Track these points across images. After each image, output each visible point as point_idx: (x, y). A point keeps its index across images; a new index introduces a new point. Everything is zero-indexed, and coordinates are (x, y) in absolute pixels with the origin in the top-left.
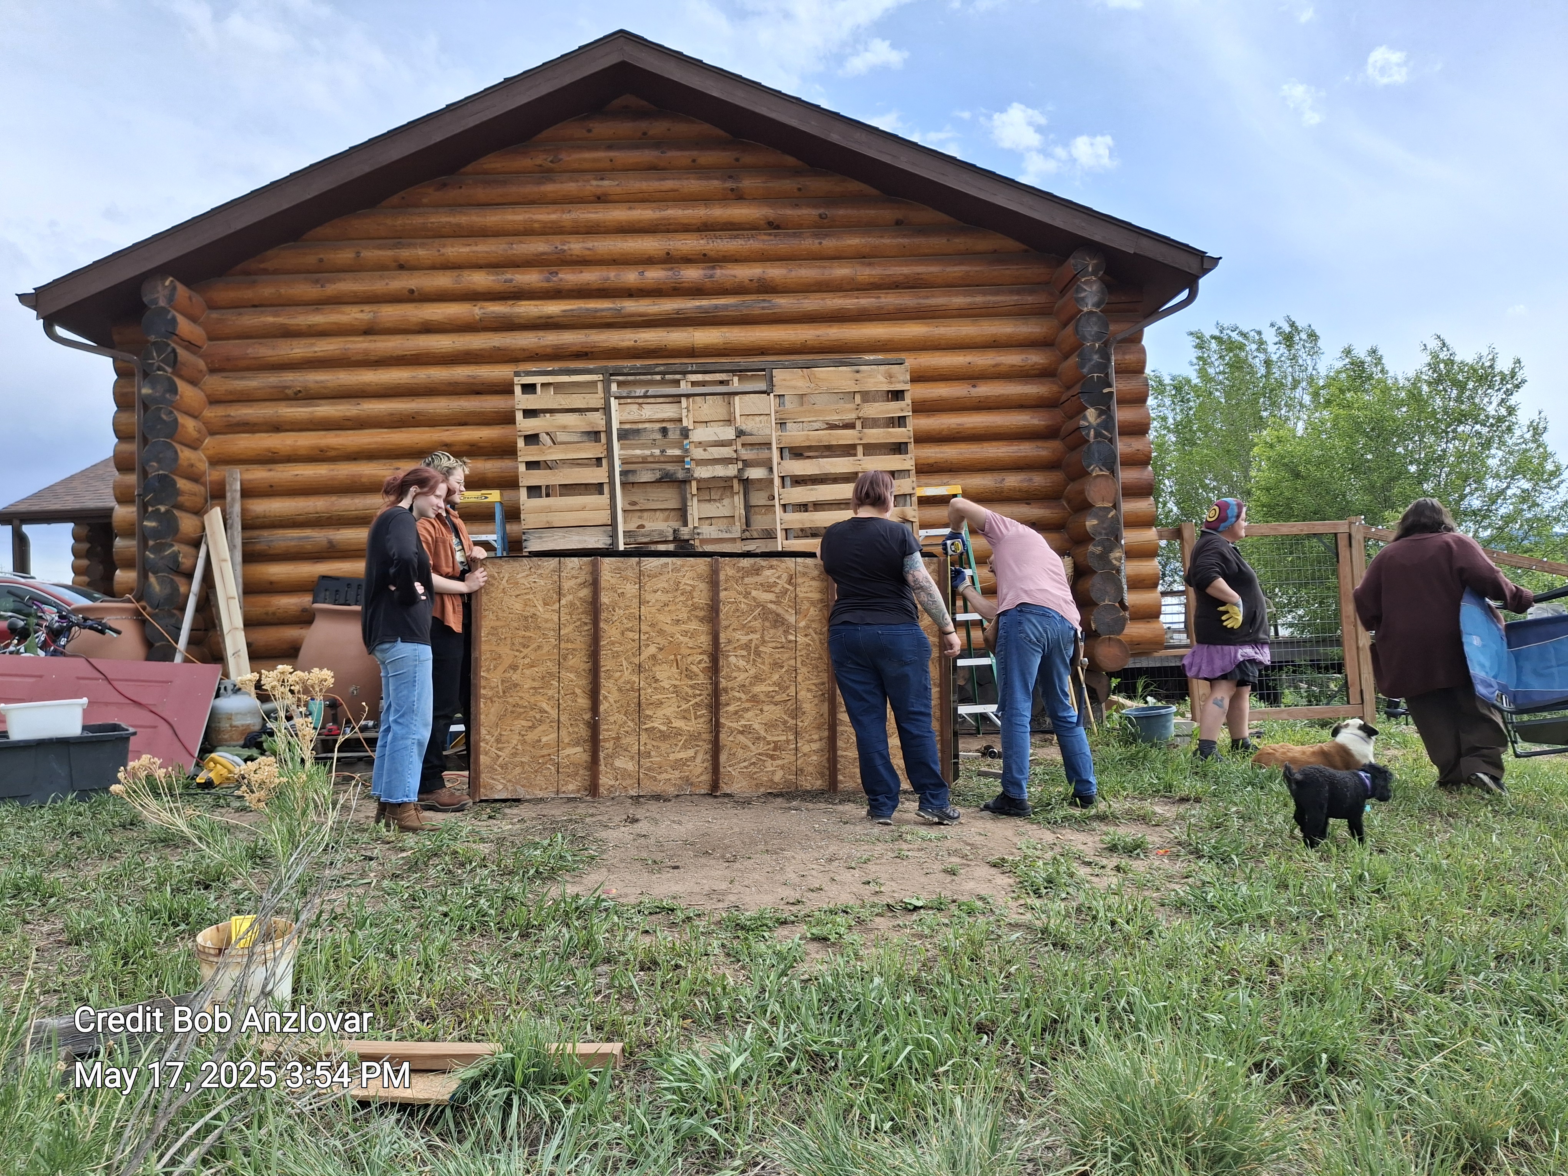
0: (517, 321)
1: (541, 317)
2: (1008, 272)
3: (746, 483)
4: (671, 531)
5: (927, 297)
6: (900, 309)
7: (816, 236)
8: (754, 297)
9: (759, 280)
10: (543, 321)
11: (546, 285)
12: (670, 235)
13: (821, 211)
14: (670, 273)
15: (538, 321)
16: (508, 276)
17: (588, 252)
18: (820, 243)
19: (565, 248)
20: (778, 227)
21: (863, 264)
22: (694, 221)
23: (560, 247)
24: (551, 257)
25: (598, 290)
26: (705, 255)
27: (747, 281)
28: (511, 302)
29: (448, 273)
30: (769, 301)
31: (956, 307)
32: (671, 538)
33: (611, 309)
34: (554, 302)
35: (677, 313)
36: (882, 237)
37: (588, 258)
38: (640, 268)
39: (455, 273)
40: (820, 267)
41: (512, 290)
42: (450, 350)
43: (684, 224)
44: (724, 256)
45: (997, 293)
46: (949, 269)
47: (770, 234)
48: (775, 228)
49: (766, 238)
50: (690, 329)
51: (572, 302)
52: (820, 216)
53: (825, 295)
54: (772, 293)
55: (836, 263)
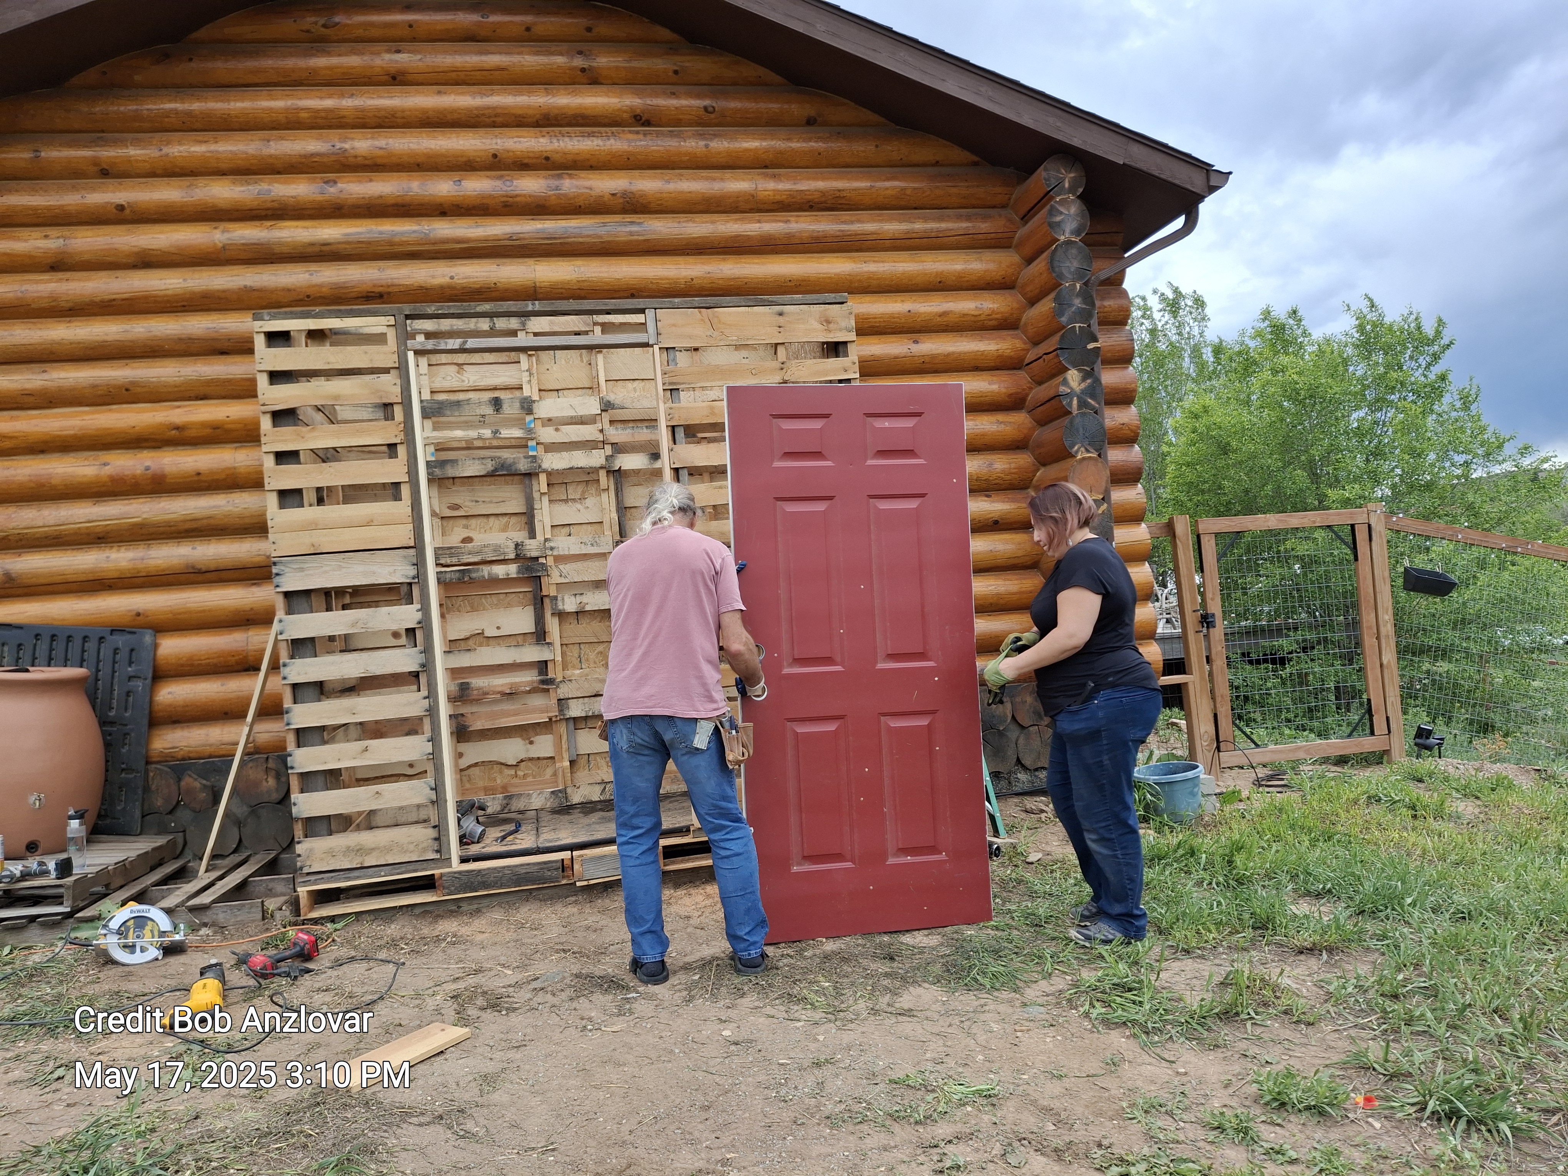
0: (277, 250)
1: (312, 244)
2: (954, 190)
3: (618, 475)
4: (512, 546)
5: (852, 222)
6: (817, 238)
7: (702, 136)
8: (618, 218)
9: (625, 194)
10: (317, 249)
11: (320, 198)
12: (497, 131)
13: (707, 102)
14: (498, 183)
15: (310, 250)
16: (264, 186)
17: (381, 153)
18: (707, 146)
19: (347, 146)
20: (647, 123)
21: (766, 176)
22: (531, 112)
23: (339, 145)
24: (325, 160)
25: (395, 205)
26: (547, 158)
27: (607, 197)
28: (269, 223)
29: (175, 181)
30: (639, 223)
31: (890, 236)
32: (512, 556)
33: (414, 232)
34: (331, 222)
35: (510, 239)
36: (789, 139)
37: (379, 161)
38: (457, 176)
39: (186, 181)
40: (707, 178)
41: (269, 205)
42: (180, 291)
43: (516, 116)
44: (575, 162)
45: (941, 219)
46: (879, 184)
47: (637, 133)
48: (643, 125)
49: (631, 136)
50: (530, 261)
51: (359, 222)
52: (706, 108)
53: (715, 217)
54: (643, 213)
55: (728, 173)
